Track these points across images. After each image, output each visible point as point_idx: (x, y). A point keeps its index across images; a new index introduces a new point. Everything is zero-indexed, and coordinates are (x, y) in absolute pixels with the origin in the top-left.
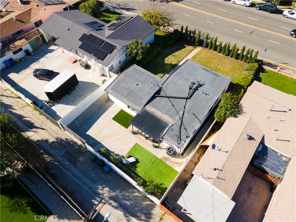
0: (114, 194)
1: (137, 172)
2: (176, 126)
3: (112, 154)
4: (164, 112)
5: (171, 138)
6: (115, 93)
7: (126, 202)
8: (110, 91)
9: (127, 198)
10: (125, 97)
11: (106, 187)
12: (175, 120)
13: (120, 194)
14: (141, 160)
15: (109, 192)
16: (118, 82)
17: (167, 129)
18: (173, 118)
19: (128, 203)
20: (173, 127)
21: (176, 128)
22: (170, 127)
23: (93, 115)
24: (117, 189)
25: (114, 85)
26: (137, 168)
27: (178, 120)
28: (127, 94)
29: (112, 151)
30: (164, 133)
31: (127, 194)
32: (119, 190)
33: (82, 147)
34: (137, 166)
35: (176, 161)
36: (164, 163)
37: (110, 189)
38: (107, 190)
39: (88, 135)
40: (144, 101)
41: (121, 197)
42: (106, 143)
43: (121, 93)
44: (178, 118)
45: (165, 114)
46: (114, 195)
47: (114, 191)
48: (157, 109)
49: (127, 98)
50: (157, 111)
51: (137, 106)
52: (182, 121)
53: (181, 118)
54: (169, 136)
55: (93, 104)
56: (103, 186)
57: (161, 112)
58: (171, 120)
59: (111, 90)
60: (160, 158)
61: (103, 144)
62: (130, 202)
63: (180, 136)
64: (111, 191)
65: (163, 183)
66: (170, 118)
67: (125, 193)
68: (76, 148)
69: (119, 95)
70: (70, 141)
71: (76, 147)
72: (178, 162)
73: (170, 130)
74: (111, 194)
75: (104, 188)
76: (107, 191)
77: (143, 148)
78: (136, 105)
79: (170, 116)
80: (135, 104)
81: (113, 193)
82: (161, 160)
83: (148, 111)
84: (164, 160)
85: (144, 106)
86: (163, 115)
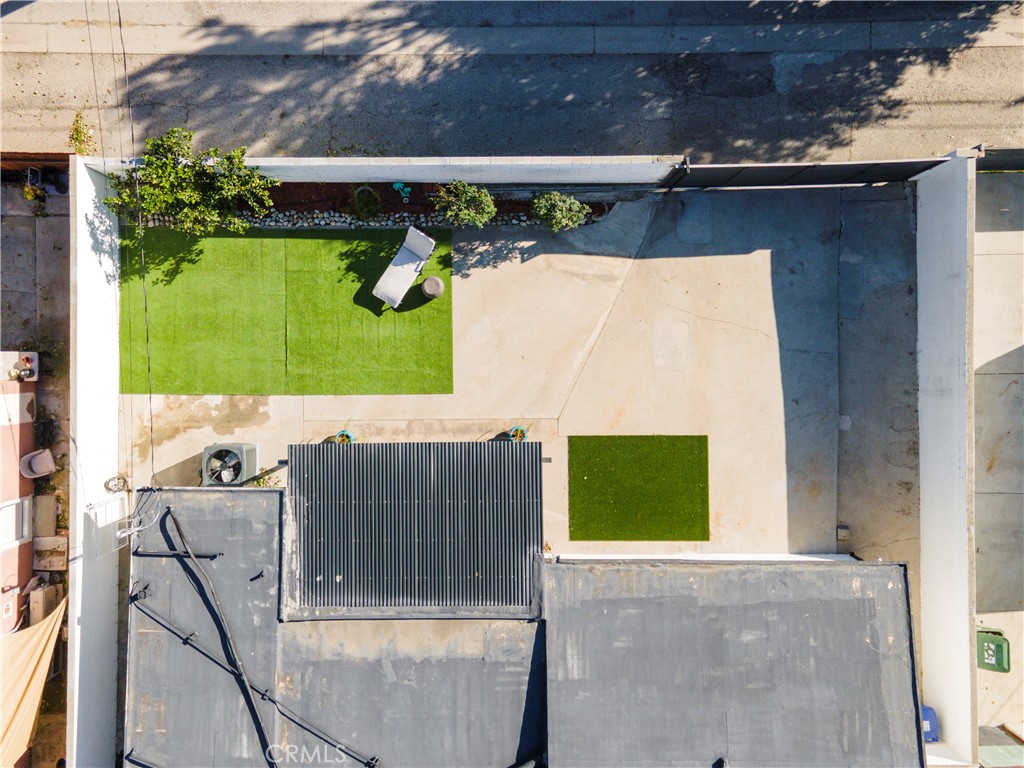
0: (359, 79)
1: (329, 248)
2: (257, 620)
3: (526, 244)
4: (391, 676)
5: (232, 523)
6: (814, 593)
7: (279, 78)
8: (856, 584)
9: (290, 103)
10: (721, 609)
11: (422, 78)
12: (285, 664)
13: (334, 91)
14: (356, 323)
15: (390, 68)
16: (878, 695)
17: (293, 564)
18: (307, 663)
19: (270, 86)
20: (265, 597)
21: (244, 611)
22: (285, 586)
23: (841, 383)
24: (360, 104)
25: (882, 650)
26: (344, 264)
27: (269, 668)
28: (727, 635)
29: (541, 259)
30: (288, 516)
31: (299, 118)
32: (350, 108)
34: (352, 275)
35: (181, 438)
36: (230, 389)
37: (392, 88)
38: (404, 66)
39: (747, 250)
40: (573, 661)
41: (317, 86)
42: (608, 278)
43: (773, 617)
44: (280, 690)
45: (379, 662)
46: (354, 71)
47: (370, 87)
48: (450, 665)
49: (706, 609)
50: (439, 651)
51: (590, 596)
52: (239, 678)
53: (255, 698)
54: (246, 523)
55: (914, 450)
56: (436, 72)
57: (409, 661)
58: (313, 643)
59: (862, 602)
60: (273, 400)
61: (619, 261)
62: (267, 96)
63: (186, 568)
64: (384, 80)
65: (169, 282)
66: (328, 657)
67: (314, 112)
68: (737, 139)
69: (772, 594)
70: (813, 149)
71: (749, 143)
72: (167, 446)
73: (272, 569)
74: (371, 67)
75: (424, 69)
76: (398, 66)
77: (395, 386)
78: (599, 603)
79: (337, 667)
80: (616, 603)
81: (367, 77)
82: (259, 392)
83: (492, 608)
84: (242, 406)
85: (542, 624)
86: (384, 644)
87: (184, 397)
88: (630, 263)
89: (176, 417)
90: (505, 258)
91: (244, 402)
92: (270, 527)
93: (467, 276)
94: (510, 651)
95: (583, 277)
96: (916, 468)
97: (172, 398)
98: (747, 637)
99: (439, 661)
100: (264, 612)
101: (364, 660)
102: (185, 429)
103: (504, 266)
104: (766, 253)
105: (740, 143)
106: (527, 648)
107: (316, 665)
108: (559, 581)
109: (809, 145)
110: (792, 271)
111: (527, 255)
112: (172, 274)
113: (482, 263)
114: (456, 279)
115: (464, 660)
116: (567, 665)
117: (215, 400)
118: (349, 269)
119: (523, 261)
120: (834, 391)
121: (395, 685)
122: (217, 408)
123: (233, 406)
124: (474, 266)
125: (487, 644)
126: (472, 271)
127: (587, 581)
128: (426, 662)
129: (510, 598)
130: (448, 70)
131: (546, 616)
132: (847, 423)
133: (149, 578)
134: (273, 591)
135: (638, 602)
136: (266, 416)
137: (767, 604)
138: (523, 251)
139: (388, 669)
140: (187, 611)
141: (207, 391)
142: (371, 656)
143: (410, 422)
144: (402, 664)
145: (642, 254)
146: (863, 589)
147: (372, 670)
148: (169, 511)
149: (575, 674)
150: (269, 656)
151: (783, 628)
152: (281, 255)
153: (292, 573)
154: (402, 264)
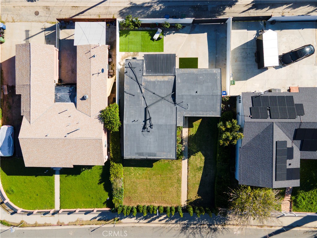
0: (151, 10)
1: (147, 32)
2: (140, 76)
3: (174, 32)
4: (156, 83)
5: (137, 64)
6: (209, 72)
7: (140, 10)
8: (215, 71)
9: (142, 13)
10: (198, 74)
11: (160, 10)
12: (144, 81)
14: (150, 42)
15: (155, 9)
16: (217, 84)
17: (145, 69)
18: (146, 81)
19: (139, 12)
20: (141, 73)
21: (138, 75)
22: (144, 72)
23: (216, 51)
25: (217, 79)
26: (149, 35)
27: (142, 81)
28: (198, 77)
29: (176, 34)
30: (144, 63)
34: (150, 36)
37: (156, 11)
38: (157, 8)
39: (204, 33)
40: (179, 80)
42: (185, 36)
43: (204, 75)
44: (143, 84)
45: (155, 81)
48: (164, 82)
49: (196, 74)
50: (162, 80)
51: (181, 73)
52: (138, 82)
53: (140, 85)
54: (139, 64)
55: (226, 59)
57: (159, 81)
58: (147, 79)
59: (215, 73)
61: (186, 34)
63: (131, 69)
66: (149, 80)
69: (204, 72)
73: (142, 70)
78: (182, 74)
79: (150, 82)
80: (185, 73)
82: (138, 52)
83: (169, 74)
85: (175, 76)
86: (156, 79)
87: (128, 52)
88: (188, 34)
89: (127, 55)
90: (171, 34)
91: (136, 53)
92: (142, 64)
94: (171, 80)
95: (181, 36)
96: (226, 62)
97: (126, 52)
98: (201, 77)
100: (141, 75)
103: (170, 35)
104: (206, 33)
106: (173, 79)
107: (147, 81)
108: (178, 71)
110: (210, 35)
111: (174, 33)
112: (126, 36)
113: (168, 34)
114: (164, 37)
115: (166, 81)
116: (178, 81)
117: (132, 53)
118: (150, 35)
120: (215, 52)
123: (134, 54)
124: (167, 35)
125: (168, 79)
126: (166, 36)
127: (181, 71)
128: (161, 81)
131: (176, 75)
132: (217, 56)
133: (127, 70)
134: (142, 72)
135: (188, 73)
136: (138, 55)
137: (204, 74)
138: (173, 33)
139: (156, 82)
140: (132, 75)
141: (131, 52)
142: (154, 81)
144: (158, 81)
145: (189, 33)
146: (216, 72)
147: (154, 82)
148: (129, 62)
149: (179, 82)
150: (142, 80)
151: (205, 76)
152: (141, 33)
153: (144, 70)
154: (157, 34)
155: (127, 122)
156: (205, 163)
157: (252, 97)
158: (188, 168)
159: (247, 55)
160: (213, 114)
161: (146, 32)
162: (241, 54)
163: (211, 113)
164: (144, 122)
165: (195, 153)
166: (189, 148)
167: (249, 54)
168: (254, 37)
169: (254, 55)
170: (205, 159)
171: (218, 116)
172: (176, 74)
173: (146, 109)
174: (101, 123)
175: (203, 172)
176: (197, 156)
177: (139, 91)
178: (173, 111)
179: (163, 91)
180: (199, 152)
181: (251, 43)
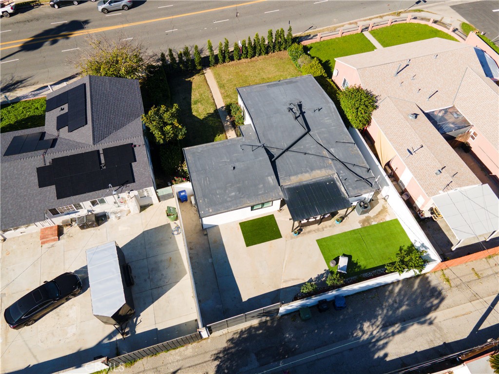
0: (380, 319)
1: (365, 267)
2: (341, 172)
5: (357, 188)
7: (402, 311)
9: (396, 305)
11: (362, 325)
12: (331, 166)
13: (385, 311)
15: (372, 325)
17: (339, 184)
18: (327, 167)
19: (404, 308)
20: (342, 176)
21: (344, 173)
22: (339, 179)
23: (214, 270)
24: (375, 311)
26: (359, 264)
27: (334, 164)
28: (238, 193)
29: (307, 280)
31: (390, 301)
32: (378, 309)
33: (266, 322)
34: (355, 262)
36: (371, 227)
37: (370, 320)
38: (369, 326)
39: (249, 300)
40: (270, 180)
41: (390, 313)
42: (286, 281)
43: (229, 199)
44: (330, 161)
46: (382, 320)
47: (376, 317)
48: (296, 174)
49: (244, 197)
50: (300, 176)
51: (271, 193)
52: (340, 161)
53: (334, 158)
56: (358, 328)
58: (327, 171)
59: (208, 207)
60: (360, 227)
61: (284, 287)
62: (403, 305)
63: (362, 177)
64: (373, 321)
65: (401, 247)
66: (323, 169)
67: (387, 304)
68: (262, 333)
69: (230, 204)
71: (258, 332)
72: (379, 210)
73: (343, 181)
74: (378, 323)
75: (363, 328)
76: (371, 327)
78: (268, 193)
79: (320, 168)
81: (377, 320)
82: (364, 228)
83: (292, 186)
84: (367, 223)
85: (279, 185)
86: (312, 174)
87: (381, 222)
88: (281, 287)
89: (381, 217)
90: (317, 278)
91: (366, 224)
92: (348, 189)
93: (325, 270)
94: (285, 179)
95: (293, 279)
97: (384, 221)
98: (233, 194)
99: (299, 174)
100: (341, 173)
101: (315, 170)
102: (377, 215)
103: (316, 276)
104: (244, 300)
105: (261, 331)
106: (281, 181)
107: (325, 167)
108: (278, 194)
109: (240, 337)
110: (235, 298)
111: (311, 280)
113: (322, 275)
114: (327, 269)
115: (294, 175)
116: (272, 179)
117: (373, 223)
118: (357, 263)
119: (311, 278)
120: (216, 267)
121: (307, 168)
122: (373, 221)
123: (369, 223)
124: (324, 274)
125: (290, 179)
126: (324, 272)
127: (273, 196)
128: (302, 173)
129: (288, 189)
130: (356, 329)
131: (280, 187)
132: (210, 260)
133: (368, 174)
134: (341, 178)
135: (259, 195)
136: (360, 222)
137: (230, 201)
139: (309, 170)
140: (357, 170)
141: (377, 224)
142: (313, 171)
143: (324, 230)
144: (306, 172)
145: (279, 291)
146: (209, 210)
147: (312, 169)
148: (371, 186)
149: (269, 178)
150: (335, 166)
151: (226, 198)
152: (376, 262)
153: (338, 182)
154: (344, 266)
155: (329, 107)
156: (190, 109)
157: (134, 181)
158: (214, 99)
159: (149, 278)
160: (197, 148)
161: (367, 268)
162: (162, 275)
163: (200, 149)
164: (305, 112)
165: (209, 116)
166: (220, 120)
167: (145, 280)
168: (139, 318)
169: (136, 280)
170: (191, 113)
171: (187, 148)
172: (280, 189)
173: (309, 130)
174: (369, 90)
175: (191, 100)
176: (205, 113)
177: (332, 150)
178: (264, 136)
179: (291, 161)
180: (203, 119)
181: (145, 304)
